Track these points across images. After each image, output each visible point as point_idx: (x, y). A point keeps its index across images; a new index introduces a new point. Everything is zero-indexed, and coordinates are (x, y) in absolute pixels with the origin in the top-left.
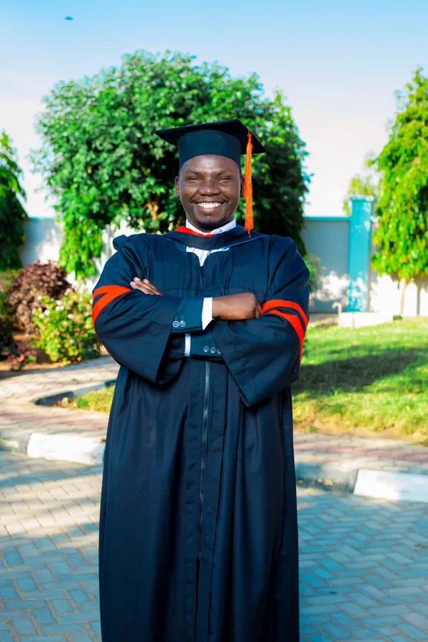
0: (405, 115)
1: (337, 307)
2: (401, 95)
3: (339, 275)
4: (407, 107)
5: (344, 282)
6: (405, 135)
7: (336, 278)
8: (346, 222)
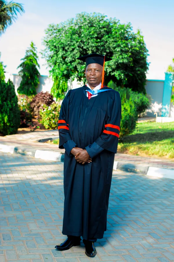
1: (156, 115)
3: (159, 104)
5: (160, 106)
7: (157, 104)
8: (163, 82)
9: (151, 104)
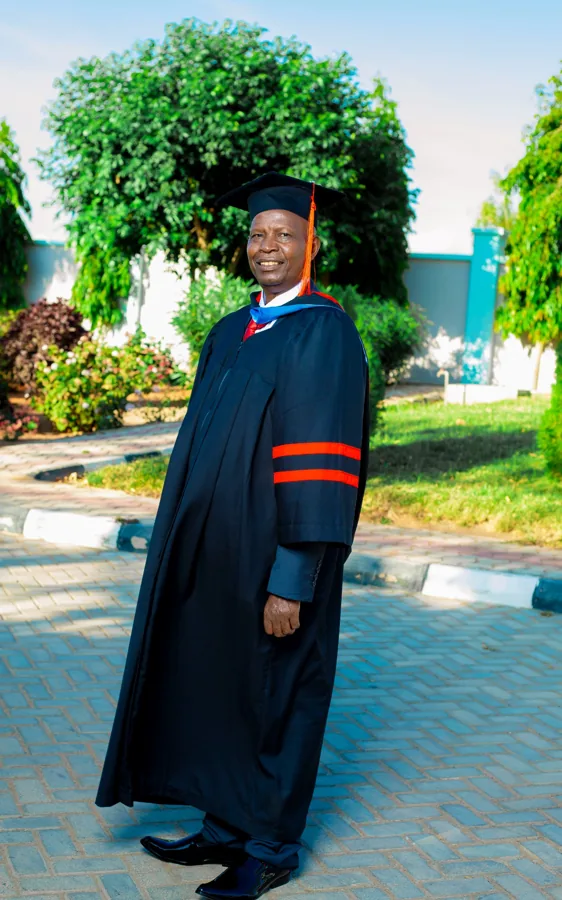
0: (550, 120)
1: (443, 377)
2: (545, 91)
4: (553, 107)
6: (549, 146)
7: (447, 338)
8: (464, 262)
9: (423, 340)
